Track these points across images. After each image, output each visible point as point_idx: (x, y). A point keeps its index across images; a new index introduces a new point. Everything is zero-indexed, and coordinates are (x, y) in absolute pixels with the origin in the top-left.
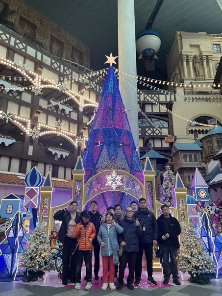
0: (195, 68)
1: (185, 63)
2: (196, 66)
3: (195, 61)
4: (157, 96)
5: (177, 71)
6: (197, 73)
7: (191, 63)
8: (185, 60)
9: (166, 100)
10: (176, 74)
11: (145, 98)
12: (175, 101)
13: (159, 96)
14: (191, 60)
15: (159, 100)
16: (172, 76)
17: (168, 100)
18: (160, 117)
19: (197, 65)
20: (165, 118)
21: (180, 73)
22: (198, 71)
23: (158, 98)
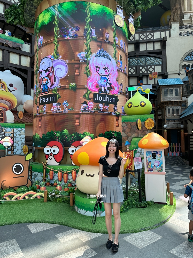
4: (152, 34)
5: (178, 6)
9: (161, 36)
10: (176, 9)
11: (140, 37)
16: (173, 11)
18: (154, 55)
20: (159, 56)
21: (180, 8)
23: (153, 36)
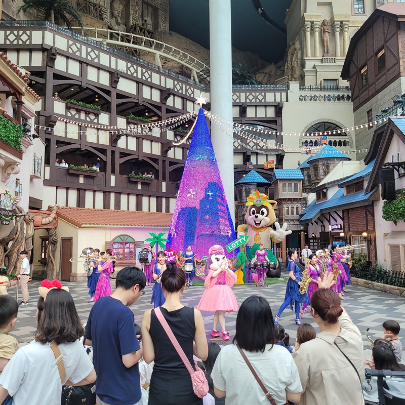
0: (322, 41)
1: (308, 34)
2: (325, 39)
3: (324, 29)
4: (263, 94)
5: (297, 45)
6: (326, 48)
7: (317, 34)
8: (309, 29)
9: (275, 99)
10: (295, 49)
11: (247, 97)
12: (287, 101)
13: (265, 94)
14: (317, 29)
15: (265, 100)
16: (290, 51)
17: (278, 100)
18: (265, 124)
19: (327, 37)
20: (273, 126)
21: (301, 49)
22: (327, 46)
23: (265, 97)
